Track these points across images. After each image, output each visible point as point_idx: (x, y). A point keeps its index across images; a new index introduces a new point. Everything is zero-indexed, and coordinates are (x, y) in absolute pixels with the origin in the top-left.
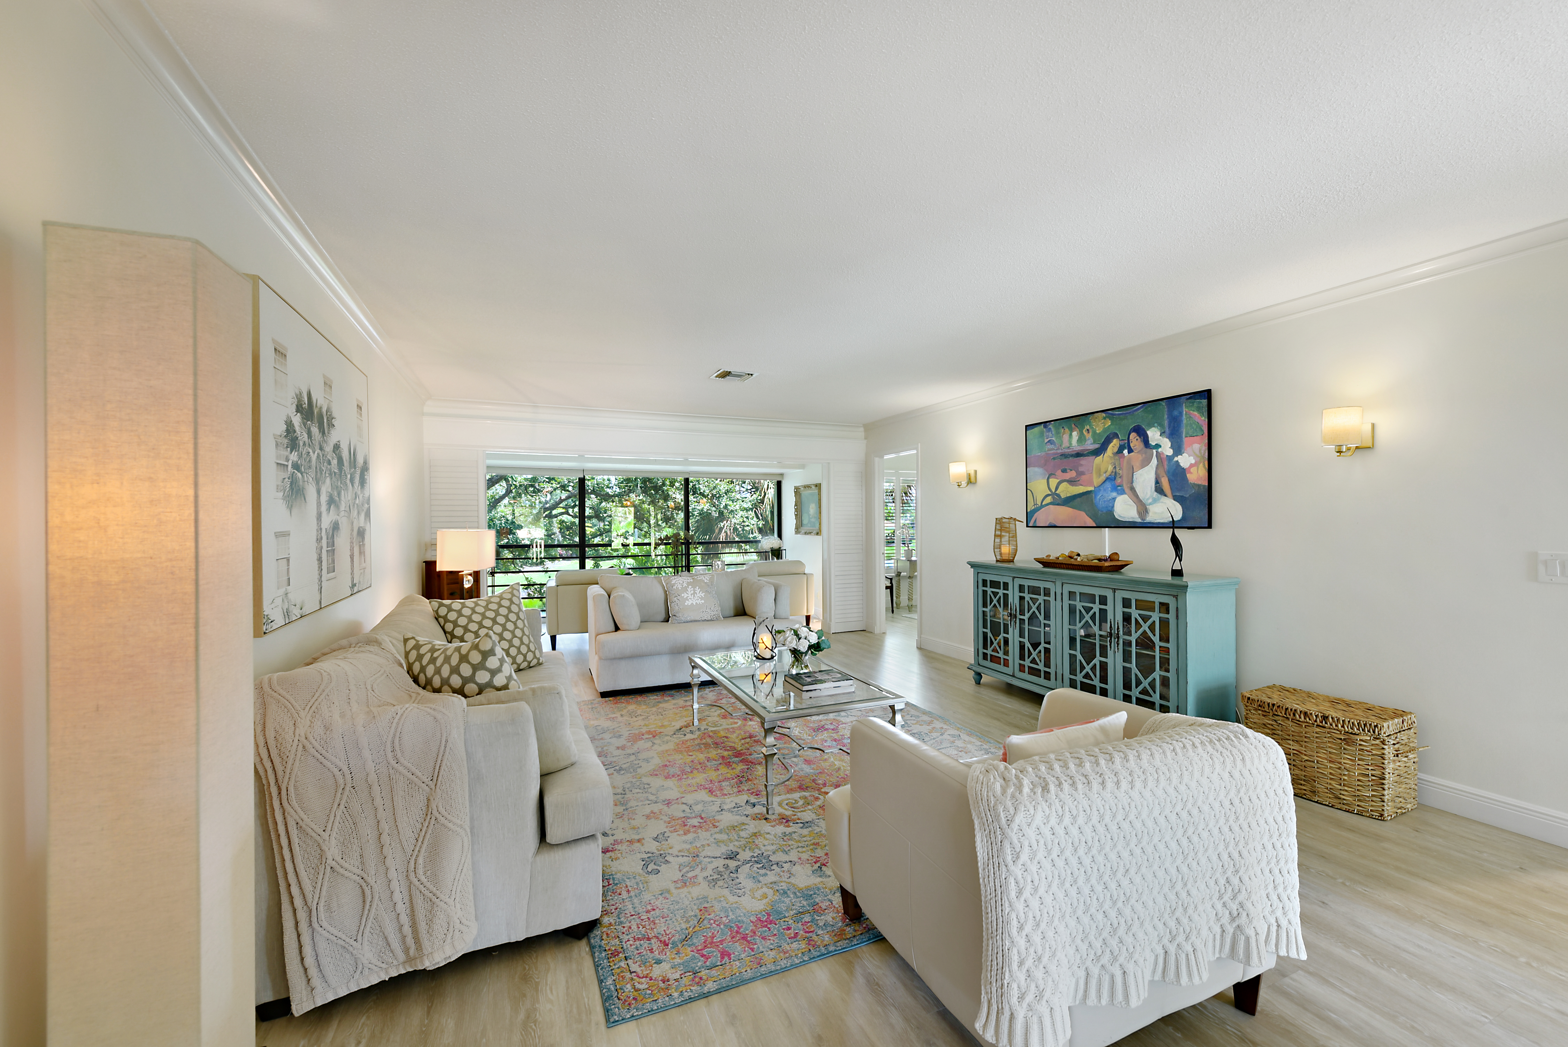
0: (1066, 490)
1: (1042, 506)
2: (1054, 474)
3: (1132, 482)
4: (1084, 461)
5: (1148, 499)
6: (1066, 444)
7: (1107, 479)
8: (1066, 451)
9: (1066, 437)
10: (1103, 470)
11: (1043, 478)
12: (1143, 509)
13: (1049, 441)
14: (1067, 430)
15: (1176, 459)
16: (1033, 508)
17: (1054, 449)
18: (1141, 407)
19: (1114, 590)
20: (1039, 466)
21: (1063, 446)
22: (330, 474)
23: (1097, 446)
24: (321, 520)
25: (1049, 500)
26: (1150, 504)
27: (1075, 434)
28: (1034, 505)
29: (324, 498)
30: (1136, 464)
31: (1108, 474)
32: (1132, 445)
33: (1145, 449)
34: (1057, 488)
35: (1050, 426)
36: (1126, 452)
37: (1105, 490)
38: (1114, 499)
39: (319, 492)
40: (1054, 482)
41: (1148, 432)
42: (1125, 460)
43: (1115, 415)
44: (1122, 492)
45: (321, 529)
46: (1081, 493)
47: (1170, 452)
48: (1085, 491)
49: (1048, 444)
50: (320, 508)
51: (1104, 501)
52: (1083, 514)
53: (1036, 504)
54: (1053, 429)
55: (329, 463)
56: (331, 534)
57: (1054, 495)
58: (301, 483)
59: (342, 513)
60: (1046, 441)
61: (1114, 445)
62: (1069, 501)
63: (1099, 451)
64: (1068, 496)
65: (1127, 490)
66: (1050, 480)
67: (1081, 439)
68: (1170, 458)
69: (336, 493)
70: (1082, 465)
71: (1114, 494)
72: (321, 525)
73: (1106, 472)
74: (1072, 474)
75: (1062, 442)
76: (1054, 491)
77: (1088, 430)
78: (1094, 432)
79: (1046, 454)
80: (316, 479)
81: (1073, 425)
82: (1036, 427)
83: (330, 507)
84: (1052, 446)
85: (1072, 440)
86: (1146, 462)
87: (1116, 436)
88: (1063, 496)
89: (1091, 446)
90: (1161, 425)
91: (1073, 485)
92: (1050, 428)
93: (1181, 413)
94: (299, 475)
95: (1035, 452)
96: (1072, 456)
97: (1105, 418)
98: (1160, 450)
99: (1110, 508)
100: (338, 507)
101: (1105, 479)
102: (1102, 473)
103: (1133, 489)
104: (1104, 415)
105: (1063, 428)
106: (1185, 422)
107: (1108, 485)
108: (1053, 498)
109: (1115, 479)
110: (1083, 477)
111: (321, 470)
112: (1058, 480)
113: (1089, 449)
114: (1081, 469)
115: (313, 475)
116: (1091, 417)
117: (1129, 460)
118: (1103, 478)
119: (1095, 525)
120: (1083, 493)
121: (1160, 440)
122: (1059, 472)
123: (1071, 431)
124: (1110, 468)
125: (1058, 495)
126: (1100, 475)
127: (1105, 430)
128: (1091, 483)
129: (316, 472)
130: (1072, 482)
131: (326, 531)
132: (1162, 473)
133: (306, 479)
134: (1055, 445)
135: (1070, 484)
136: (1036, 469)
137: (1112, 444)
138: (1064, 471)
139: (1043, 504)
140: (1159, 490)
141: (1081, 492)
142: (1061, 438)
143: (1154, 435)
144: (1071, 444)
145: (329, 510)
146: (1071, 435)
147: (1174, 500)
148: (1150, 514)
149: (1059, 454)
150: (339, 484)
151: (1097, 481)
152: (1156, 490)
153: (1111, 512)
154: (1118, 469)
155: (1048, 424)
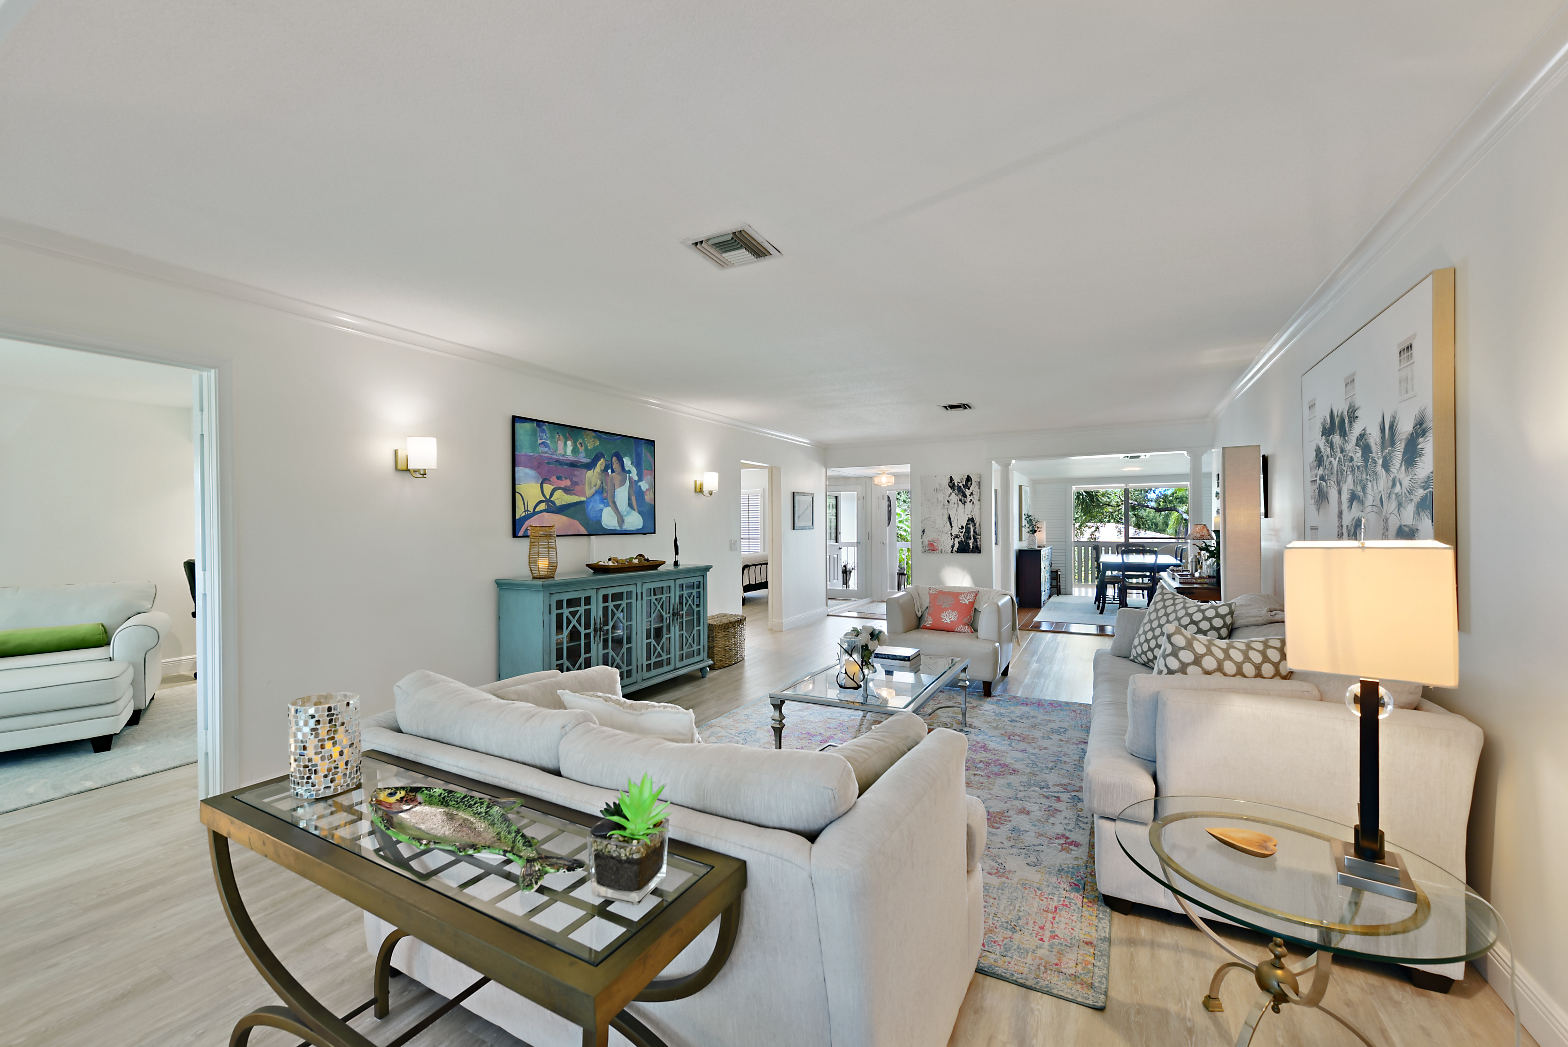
0: (560, 498)
1: (534, 513)
2: (548, 480)
3: (614, 497)
4: (578, 472)
5: (624, 512)
6: (560, 451)
7: (596, 492)
8: (561, 458)
9: (561, 444)
10: (593, 484)
11: (537, 482)
12: (621, 520)
13: (543, 443)
14: (562, 437)
15: (639, 484)
16: (524, 514)
17: (549, 453)
18: (618, 439)
19: (675, 580)
20: (531, 468)
21: (558, 452)
22: (1353, 471)
23: (588, 461)
24: (1341, 518)
25: (542, 506)
26: (625, 516)
27: (569, 443)
28: (525, 511)
29: (1345, 496)
30: (617, 483)
31: (597, 487)
32: (614, 467)
33: (622, 472)
34: (551, 495)
35: (544, 427)
36: (610, 471)
37: (595, 502)
38: (602, 510)
39: (1340, 492)
40: (548, 488)
41: (624, 459)
42: (610, 477)
43: (602, 437)
44: (607, 505)
45: (1342, 526)
46: (574, 503)
47: (636, 478)
48: (579, 501)
49: (541, 445)
50: (1341, 507)
51: (594, 511)
52: (577, 523)
53: (528, 511)
54: (547, 432)
55: (1351, 459)
56: (1352, 531)
57: (548, 501)
58: (1325, 489)
59: (1369, 509)
60: (540, 442)
61: (601, 464)
62: (562, 510)
63: (590, 466)
64: (563, 504)
65: (611, 503)
66: (544, 485)
67: (575, 451)
68: (636, 482)
69: (1359, 488)
70: (575, 475)
71: (602, 506)
72: (1341, 522)
73: (595, 486)
74: (567, 483)
75: (557, 448)
76: (548, 497)
77: (581, 443)
78: (586, 447)
79: (540, 456)
80: (1337, 481)
81: (567, 434)
82: (527, 422)
83: (1351, 505)
84: (546, 449)
85: (566, 449)
86: (622, 483)
87: (602, 456)
88: (558, 503)
89: (584, 459)
90: (631, 457)
91: (567, 494)
92: (544, 429)
93: (642, 451)
94: (1324, 483)
95: (524, 450)
96: (567, 464)
97: (594, 437)
98: (631, 475)
99: (599, 518)
100: (1362, 503)
101: (595, 491)
102: (592, 486)
103: (614, 503)
104: (593, 434)
105: (558, 433)
106: (643, 458)
107: (597, 497)
108: (548, 505)
109: (602, 492)
110: (577, 488)
111: (1342, 471)
112: (553, 487)
113: (582, 462)
114: (575, 479)
115: (1335, 480)
116: (583, 432)
117: (612, 479)
118: (593, 490)
119: (587, 533)
120: (577, 502)
121: (630, 467)
122: (554, 478)
123: (566, 440)
124: (599, 483)
125: (553, 503)
126: (591, 488)
127: (595, 448)
128: (584, 495)
129: (1337, 475)
130: (566, 490)
131: (1347, 528)
132: (632, 493)
133: (1329, 485)
134: (549, 448)
135: (565, 492)
136: (528, 470)
137: (600, 462)
138: (559, 478)
139: (536, 511)
140: (630, 505)
141: (575, 501)
142: (556, 443)
143: (627, 461)
144: (565, 452)
145: (1350, 507)
146: (565, 444)
147: (639, 513)
148: (626, 523)
149: (554, 459)
150: (1364, 476)
151: (589, 492)
152: (629, 506)
153: (599, 521)
154: (604, 484)
155: (541, 423)
